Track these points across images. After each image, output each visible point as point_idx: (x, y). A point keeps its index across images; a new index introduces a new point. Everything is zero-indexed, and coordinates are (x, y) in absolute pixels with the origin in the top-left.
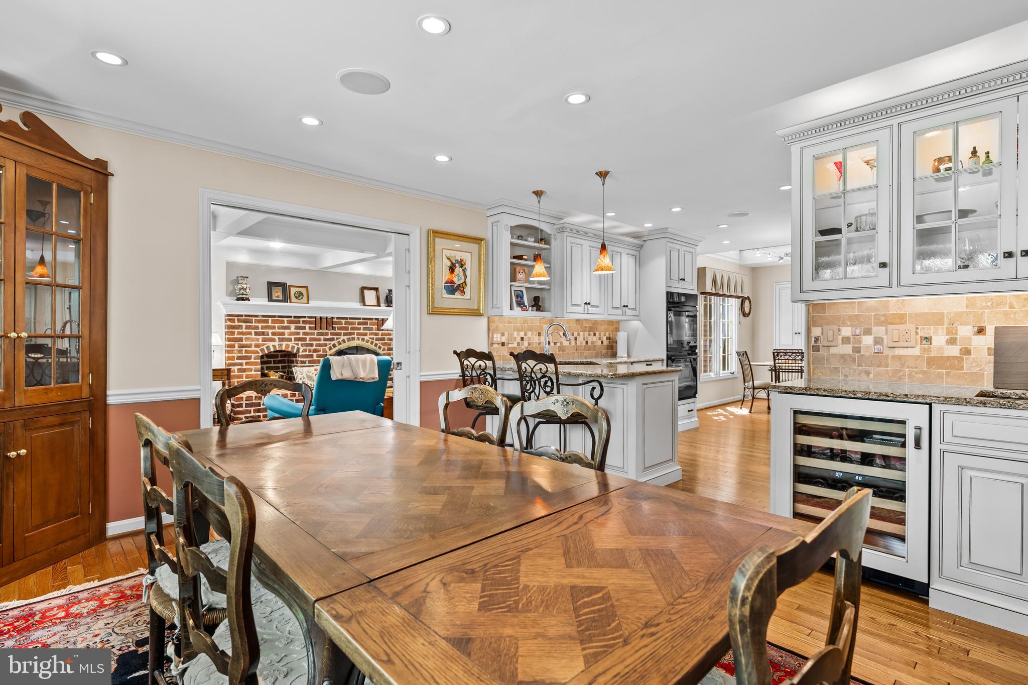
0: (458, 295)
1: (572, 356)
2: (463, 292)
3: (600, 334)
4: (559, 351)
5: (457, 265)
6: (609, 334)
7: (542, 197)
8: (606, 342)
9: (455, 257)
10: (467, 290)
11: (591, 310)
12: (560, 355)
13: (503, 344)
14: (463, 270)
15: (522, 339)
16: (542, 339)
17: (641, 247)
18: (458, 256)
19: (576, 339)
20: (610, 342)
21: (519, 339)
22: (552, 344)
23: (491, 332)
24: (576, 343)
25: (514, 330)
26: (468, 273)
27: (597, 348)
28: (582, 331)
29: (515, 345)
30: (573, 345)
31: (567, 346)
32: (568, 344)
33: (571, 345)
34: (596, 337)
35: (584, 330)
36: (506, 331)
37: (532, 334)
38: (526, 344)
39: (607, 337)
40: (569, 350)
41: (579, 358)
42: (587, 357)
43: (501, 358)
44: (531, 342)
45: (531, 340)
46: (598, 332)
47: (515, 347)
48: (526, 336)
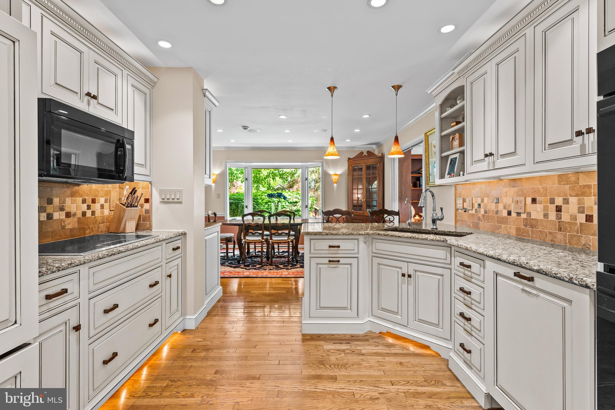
1: (549, 238)
4: (526, 225)
11: (501, 162)
12: (528, 233)
13: (465, 210)
15: (479, 205)
16: (501, 206)
19: (559, 209)
21: (476, 206)
22: (514, 214)
28: (577, 195)
29: (473, 212)
30: (552, 219)
31: (540, 220)
32: (541, 217)
33: (548, 218)
35: (580, 193)
36: (467, 198)
37: (488, 200)
38: (482, 211)
40: (543, 226)
41: (568, 244)
42: (591, 248)
43: (463, 222)
44: (487, 209)
45: (488, 207)
47: (473, 214)
48: (482, 203)
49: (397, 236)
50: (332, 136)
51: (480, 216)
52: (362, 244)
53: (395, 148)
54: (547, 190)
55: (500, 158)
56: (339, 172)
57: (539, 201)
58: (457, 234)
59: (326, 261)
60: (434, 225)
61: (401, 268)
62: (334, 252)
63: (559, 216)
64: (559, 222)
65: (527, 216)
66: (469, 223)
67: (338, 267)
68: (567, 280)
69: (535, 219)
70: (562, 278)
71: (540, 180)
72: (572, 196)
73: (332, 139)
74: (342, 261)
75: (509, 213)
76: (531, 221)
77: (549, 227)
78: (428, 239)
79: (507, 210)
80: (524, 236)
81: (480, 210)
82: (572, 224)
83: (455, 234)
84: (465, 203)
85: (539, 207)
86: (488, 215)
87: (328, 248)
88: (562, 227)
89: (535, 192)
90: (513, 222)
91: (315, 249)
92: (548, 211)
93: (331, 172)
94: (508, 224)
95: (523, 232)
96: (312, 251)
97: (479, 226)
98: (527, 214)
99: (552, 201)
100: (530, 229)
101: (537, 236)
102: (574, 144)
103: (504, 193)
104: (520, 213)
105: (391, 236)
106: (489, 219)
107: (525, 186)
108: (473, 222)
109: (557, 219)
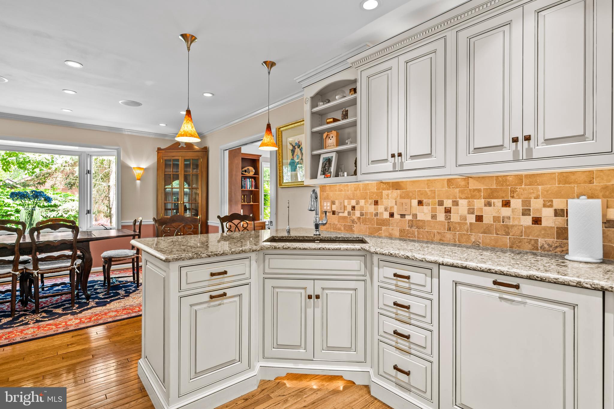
1: (437, 237)
3: (526, 203)
4: (411, 227)
5: (296, 147)
9: (295, 141)
11: (409, 164)
12: (413, 233)
14: (300, 150)
15: (353, 208)
16: (381, 208)
18: (297, 139)
19: (448, 211)
21: (349, 208)
22: (397, 216)
24: (448, 218)
27: (514, 231)
28: (466, 198)
29: (346, 214)
30: (441, 220)
31: (427, 221)
32: (429, 218)
33: (436, 219)
34: (513, 209)
35: (470, 196)
36: (336, 200)
37: (365, 202)
38: (357, 214)
39: (555, 210)
40: (431, 227)
41: (457, 243)
42: (481, 245)
43: (331, 226)
44: (364, 212)
45: (364, 209)
46: (519, 198)
47: (345, 216)
48: (357, 205)
49: (301, 248)
50: (188, 108)
51: (354, 219)
52: (254, 264)
53: (268, 139)
54: (435, 193)
55: (409, 159)
56: (144, 165)
57: (426, 203)
58: (344, 239)
59: (206, 297)
60: (318, 231)
61: (305, 288)
62: (218, 281)
63: (449, 217)
64: (449, 222)
65: (412, 217)
66: (339, 226)
67: (223, 304)
68: (575, 284)
69: (422, 221)
70: (566, 283)
71: (428, 183)
72: (462, 199)
73: (188, 112)
74: (229, 292)
75: (392, 215)
76: (418, 222)
77: (438, 228)
78: (341, 249)
79: (389, 212)
80: (409, 237)
81: (355, 212)
82: (462, 223)
83: (342, 239)
84: (334, 205)
85: (426, 209)
86: (365, 218)
87: (208, 277)
88: (452, 227)
89: (422, 194)
90: (396, 224)
91: (188, 282)
93: (132, 164)
94: (390, 226)
95: (408, 234)
96: (184, 286)
97: (353, 228)
98: (413, 216)
99: (441, 203)
100: (416, 230)
101: (424, 236)
102: (504, 149)
103: (385, 196)
104: (405, 215)
105: (293, 249)
106: (366, 221)
107: (410, 188)
108: (344, 225)
109: (446, 220)
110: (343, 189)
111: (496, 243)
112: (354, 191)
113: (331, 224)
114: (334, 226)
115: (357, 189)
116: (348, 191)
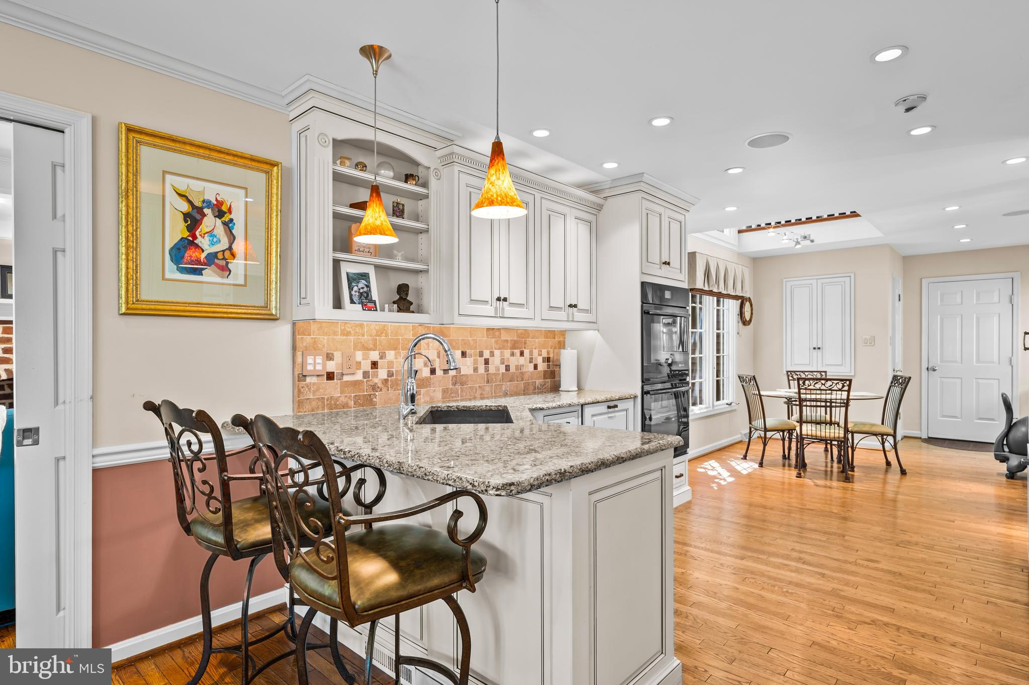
0: (210, 275)
1: (479, 392)
2: (225, 269)
3: (531, 353)
4: (454, 384)
5: (207, 211)
6: (548, 353)
7: (383, 68)
8: (542, 367)
9: (203, 193)
10: (237, 265)
12: (457, 393)
13: (330, 376)
14: (225, 224)
15: (374, 365)
17: (599, 208)
18: (211, 192)
19: (487, 362)
20: (549, 366)
21: (366, 366)
22: (439, 372)
23: (299, 354)
24: (487, 370)
25: (356, 348)
26: (238, 230)
27: (526, 377)
28: (499, 349)
29: (359, 376)
30: (481, 373)
31: (470, 375)
32: (471, 372)
33: (478, 372)
34: (525, 358)
35: (501, 346)
36: (336, 350)
37: (395, 355)
38: (382, 373)
39: (543, 358)
40: (473, 381)
41: (494, 395)
42: (508, 393)
43: (323, 403)
44: (394, 370)
45: (395, 366)
46: (528, 349)
47: (358, 381)
48: (382, 359)
51: (377, 384)
55: (508, 305)
57: (469, 354)
64: (488, 374)
66: (343, 399)
69: (465, 375)
71: (471, 331)
72: (496, 349)
75: (433, 371)
76: (461, 378)
79: (429, 368)
80: (452, 397)
82: (497, 374)
84: (331, 362)
85: (469, 361)
86: (396, 379)
88: (489, 379)
89: (465, 344)
90: (438, 383)
92: (477, 365)
95: (451, 393)
97: (375, 400)
99: (481, 354)
100: (459, 387)
101: (467, 393)
102: (563, 311)
106: (397, 385)
107: (454, 336)
108: (356, 395)
109: (485, 372)
110: (352, 332)
111: (517, 388)
112: (375, 336)
113: (323, 398)
114: (330, 402)
115: (382, 333)
116: (363, 335)
